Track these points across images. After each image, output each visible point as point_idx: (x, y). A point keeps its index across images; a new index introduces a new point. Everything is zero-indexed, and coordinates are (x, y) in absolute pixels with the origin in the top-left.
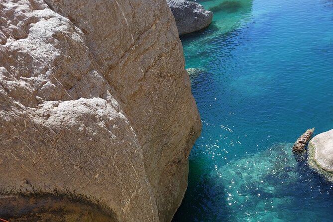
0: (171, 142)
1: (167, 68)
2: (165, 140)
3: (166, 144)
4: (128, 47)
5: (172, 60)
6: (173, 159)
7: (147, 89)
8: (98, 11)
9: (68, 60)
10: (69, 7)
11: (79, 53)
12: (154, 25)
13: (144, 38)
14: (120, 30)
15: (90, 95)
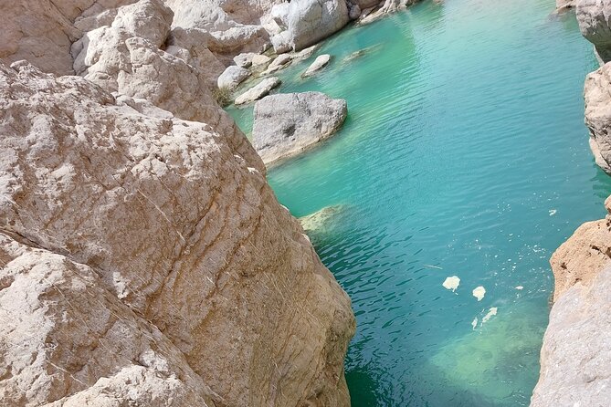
0: (292, 370)
1: (253, 259)
2: (280, 371)
3: (283, 377)
4: (178, 253)
5: (260, 244)
6: (306, 393)
7: (225, 305)
8: (114, 219)
9: (71, 325)
10: (64, 230)
11: (87, 305)
12: (214, 203)
13: (202, 230)
14: (157, 232)
15: (117, 367)
